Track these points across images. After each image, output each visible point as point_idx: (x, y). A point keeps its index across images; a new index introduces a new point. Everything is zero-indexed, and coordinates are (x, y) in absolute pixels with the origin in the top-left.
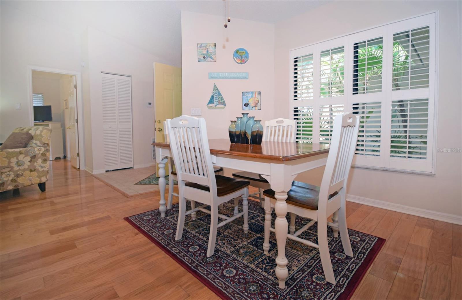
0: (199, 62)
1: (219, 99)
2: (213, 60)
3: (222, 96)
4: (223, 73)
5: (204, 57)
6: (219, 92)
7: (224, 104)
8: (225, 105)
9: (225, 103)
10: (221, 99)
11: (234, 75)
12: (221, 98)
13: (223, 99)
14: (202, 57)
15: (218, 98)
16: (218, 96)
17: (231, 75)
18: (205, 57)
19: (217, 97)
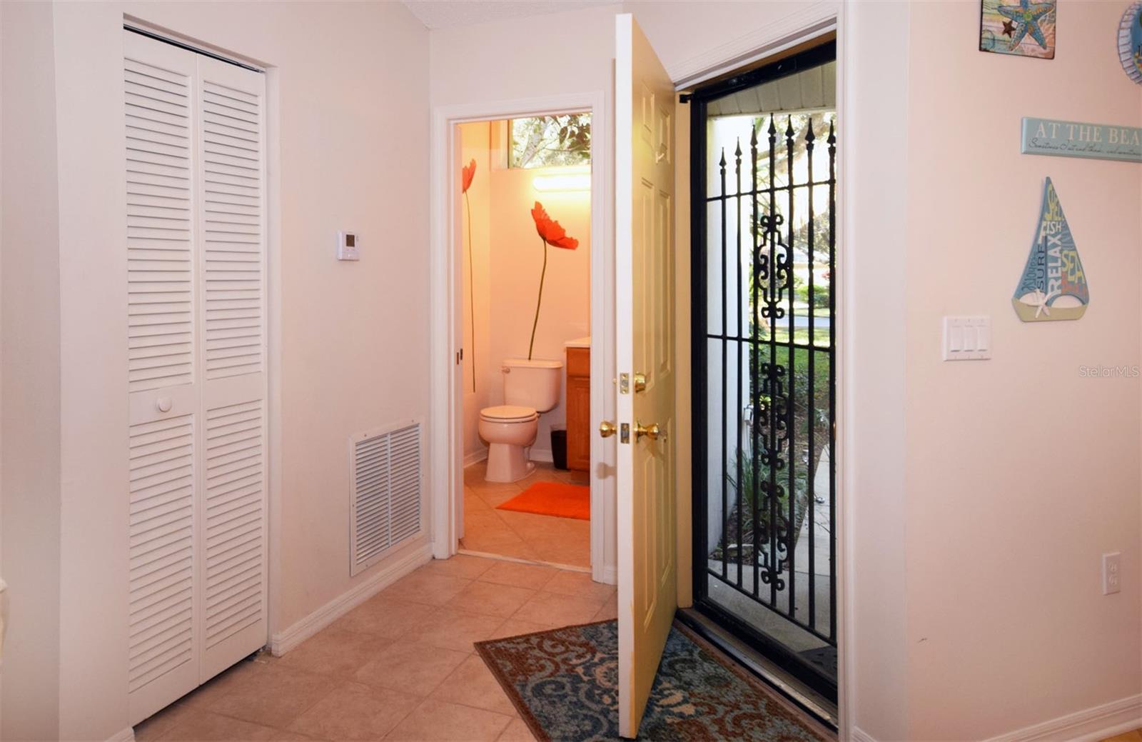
0: (985, 50)
1: (1063, 265)
2: (1041, 50)
3: (1075, 249)
4: (1082, 127)
5: (1008, 29)
6: (1065, 227)
7: (1080, 292)
8: (1084, 301)
9: (1086, 285)
10: (1071, 266)
11: (1122, 142)
12: (1073, 260)
13: (1080, 268)
14: (995, 25)
15: (1059, 264)
16: (1061, 252)
17: (1111, 142)
18: (1014, 25)
19: (1058, 255)
